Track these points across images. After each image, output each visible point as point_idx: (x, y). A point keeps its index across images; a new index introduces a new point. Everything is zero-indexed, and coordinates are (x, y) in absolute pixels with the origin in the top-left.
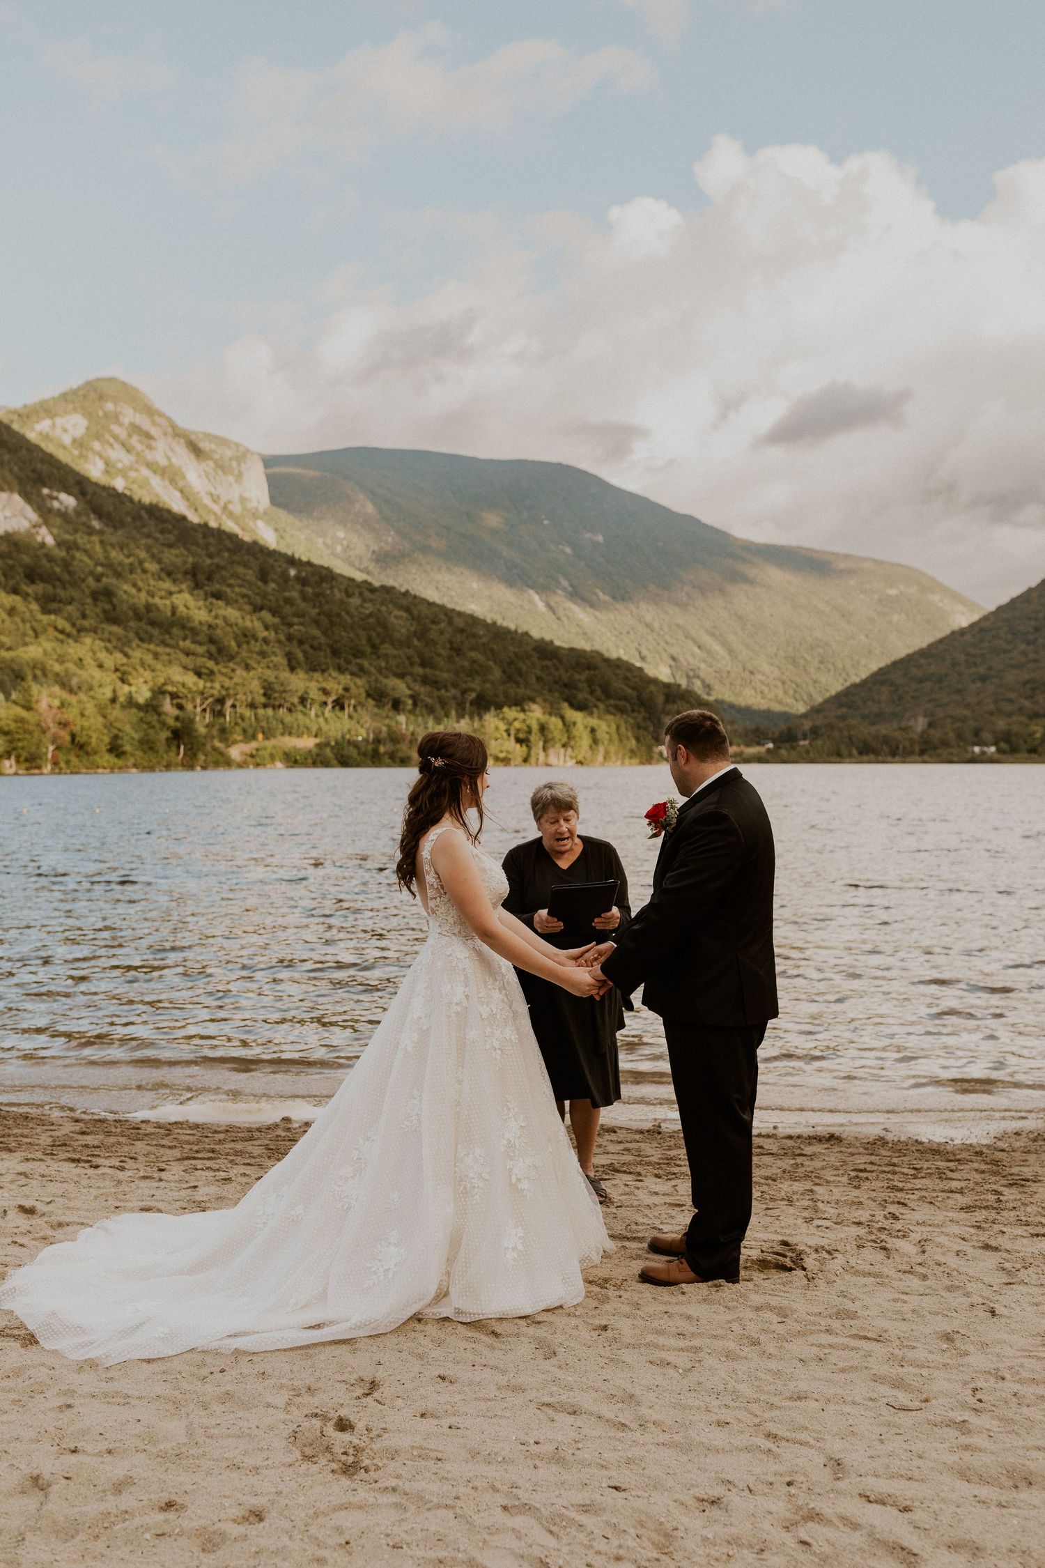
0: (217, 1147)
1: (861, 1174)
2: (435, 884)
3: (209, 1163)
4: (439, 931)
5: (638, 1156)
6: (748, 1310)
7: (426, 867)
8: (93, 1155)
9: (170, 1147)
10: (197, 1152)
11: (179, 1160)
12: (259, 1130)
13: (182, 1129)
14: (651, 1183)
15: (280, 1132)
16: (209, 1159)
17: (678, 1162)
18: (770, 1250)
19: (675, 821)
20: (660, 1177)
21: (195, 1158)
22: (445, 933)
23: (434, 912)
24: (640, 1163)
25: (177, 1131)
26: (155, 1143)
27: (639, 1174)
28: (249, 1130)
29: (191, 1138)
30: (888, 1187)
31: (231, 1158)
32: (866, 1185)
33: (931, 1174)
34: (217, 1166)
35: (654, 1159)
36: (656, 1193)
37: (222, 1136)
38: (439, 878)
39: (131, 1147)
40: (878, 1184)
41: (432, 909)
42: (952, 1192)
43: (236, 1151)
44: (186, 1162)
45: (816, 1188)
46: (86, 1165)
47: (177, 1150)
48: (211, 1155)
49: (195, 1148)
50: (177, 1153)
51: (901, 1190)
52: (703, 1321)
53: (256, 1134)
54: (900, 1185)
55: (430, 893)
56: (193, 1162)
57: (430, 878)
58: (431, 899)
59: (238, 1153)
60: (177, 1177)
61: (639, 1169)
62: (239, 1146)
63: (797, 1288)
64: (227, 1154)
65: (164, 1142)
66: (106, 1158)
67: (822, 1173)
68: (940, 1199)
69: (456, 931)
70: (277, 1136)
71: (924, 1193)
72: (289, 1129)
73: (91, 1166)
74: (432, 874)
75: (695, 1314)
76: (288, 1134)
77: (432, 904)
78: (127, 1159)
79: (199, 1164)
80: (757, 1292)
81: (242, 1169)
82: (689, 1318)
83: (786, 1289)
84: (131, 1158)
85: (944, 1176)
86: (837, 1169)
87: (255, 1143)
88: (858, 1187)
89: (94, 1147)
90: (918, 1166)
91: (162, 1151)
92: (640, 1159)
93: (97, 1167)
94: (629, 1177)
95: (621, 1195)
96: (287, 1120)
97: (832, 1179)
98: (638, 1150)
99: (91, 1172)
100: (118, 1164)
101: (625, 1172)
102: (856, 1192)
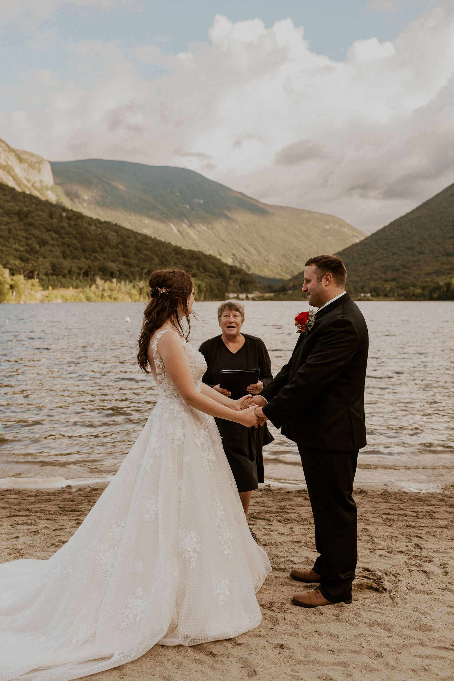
0: (30, 507)
1: (389, 517)
2: (161, 365)
3: (24, 519)
4: (165, 394)
5: (264, 506)
6: (364, 626)
7: (155, 355)
9: (4, 508)
10: (19, 511)
11: (8, 517)
12: (54, 494)
13: (11, 494)
14: (276, 525)
15: (66, 496)
16: (26, 516)
17: (287, 511)
18: (359, 575)
19: (313, 323)
20: (281, 522)
21: (17, 516)
22: (168, 396)
23: (161, 383)
24: (267, 512)
27: (269, 520)
28: (49, 494)
29: (16, 501)
30: (407, 526)
31: (38, 515)
32: (395, 524)
33: (425, 515)
34: (29, 522)
35: (274, 509)
36: (283, 534)
37: (32, 499)
38: (162, 362)
40: (400, 524)
41: (160, 381)
42: (442, 527)
43: (41, 510)
44: (13, 519)
45: (368, 527)
47: (7, 510)
48: (27, 513)
49: (18, 508)
50: (7, 512)
51: (414, 527)
52: (341, 638)
53: (52, 497)
54: (413, 524)
55: (158, 371)
56: (16, 518)
57: (157, 362)
58: (159, 375)
59: (42, 511)
60: (6, 531)
61: (267, 516)
62: (43, 506)
63: (387, 606)
64: (36, 512)
67: (366, 515)
68: (438, 533)
69: (176, 394)
70: (64, 499)
71: (428, 530)
72: (70, 493)
74: (158, 359)
75: (335, 632)
76: (70, 496)
77: (159, 378)
79: (20, 520)
80: (364, 610)
81: (44, 523)
82: (332, 635)
83: (381, 606)
85: (433, 517)
86: (373, 513)
87: (52, 503)
88: (390, 526)
90: (416, 510)
92: (266, 509)
94: (263, 522)
95: (263, 535)
96: (69, 487)
97: (374, 520)
98: (263, 503)
101: (260, 519)
102: (390, 530)
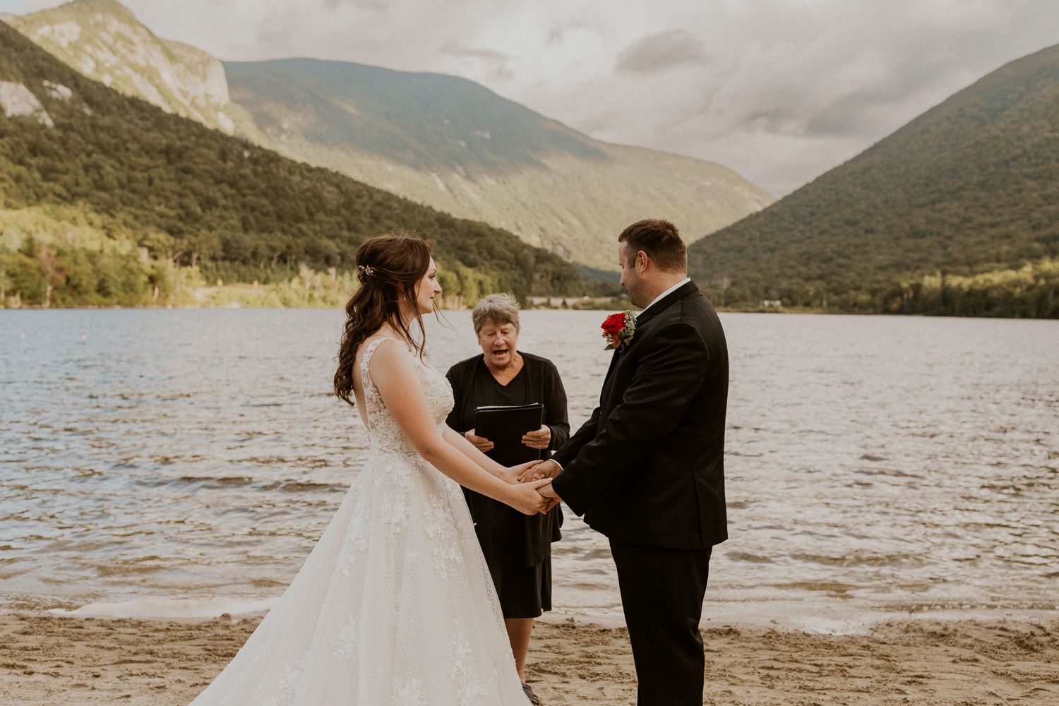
0: (155, 648)
1: (772, 673)
2: (374, 398)
3: (144, 667)
4: (380, 447)
5: (559, 653)
7: (364, 380)
8: (30, 660)
9: (109, 649)
10: (135, 654)
11: (116, 663)
12: (198, 628)
13: (124, 627)
14: (575, 683)
15: (219, 631)
16: (147, 662)
17: (598, 660)
19: (633, 332)
20: (584, 678)
21: (132, 662)
22: (385, 449)
23: (373, 427)
24: (562, 662)
25: (121, 630)
26: (95, 643)
27: (564, 675)
28: (190, 628)
29: (132, 638)
30: (800, 688)
31: (168, 660)
32: (779, 685)
33: (833, 671)
34: (151, 671)
35: (575, 657)
36: (585, 698)
37: (161, 635)
38: (378, 391)
39: (71, 649)
40: (789, 684)
41: (372, 424)
42: (859, 691)
43: (174, 653)
44: (123, 666)
45: (733, 689)
46: (20, 671)
47: (116, 652)
48: (149, 657)
49: (134, 649)
50: (114, 656)
51: (812, 690)
53: (195, 633)
54: (811, 684)
55: (369, 407)
56: (129, 666)
57: (368, 391)
58: (371, 413)
59: (174, 655)
60: (110, 685)
61: (563, 668)
62: (177, 646)
64: (165, 656)
65: (105, 643)
66: (42, 662)
67: (733, 670)
68: (851, 700)
69: (397, 447)
70: (216, 635)
71: (834, 694)
72: (227, 627)
73: (25, 673)
74: (371, 387)
76: (226, 632)
77: (371, 418)
78: (63, 664)
79: (134, 668)
81: (177, 674)
84: (68, 662)
85: (847, 675)
86: (745, 666)
87: (194, 642)
88: (772, 687)
89: (33, 649)
90: (819, 663)
91: (101, 653)
92: (561, 657)
93: (31, 673)
94: (555, 679)
95: (551, 699)
96: (226, 616)
97: (745, 677)
98: (558, 647)
99: (23, 679)
100: (52, 670)
101: (550, 672)
102: (771, 693)
